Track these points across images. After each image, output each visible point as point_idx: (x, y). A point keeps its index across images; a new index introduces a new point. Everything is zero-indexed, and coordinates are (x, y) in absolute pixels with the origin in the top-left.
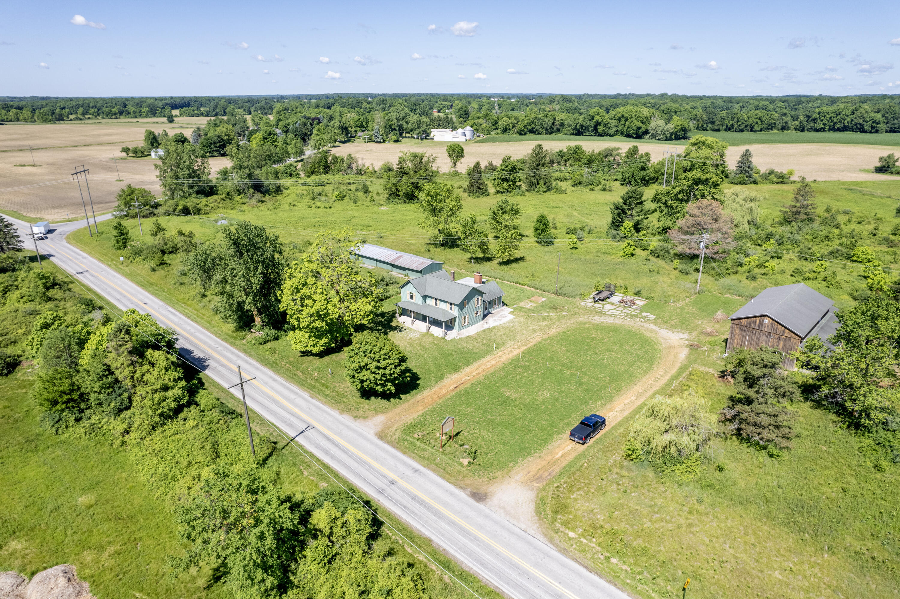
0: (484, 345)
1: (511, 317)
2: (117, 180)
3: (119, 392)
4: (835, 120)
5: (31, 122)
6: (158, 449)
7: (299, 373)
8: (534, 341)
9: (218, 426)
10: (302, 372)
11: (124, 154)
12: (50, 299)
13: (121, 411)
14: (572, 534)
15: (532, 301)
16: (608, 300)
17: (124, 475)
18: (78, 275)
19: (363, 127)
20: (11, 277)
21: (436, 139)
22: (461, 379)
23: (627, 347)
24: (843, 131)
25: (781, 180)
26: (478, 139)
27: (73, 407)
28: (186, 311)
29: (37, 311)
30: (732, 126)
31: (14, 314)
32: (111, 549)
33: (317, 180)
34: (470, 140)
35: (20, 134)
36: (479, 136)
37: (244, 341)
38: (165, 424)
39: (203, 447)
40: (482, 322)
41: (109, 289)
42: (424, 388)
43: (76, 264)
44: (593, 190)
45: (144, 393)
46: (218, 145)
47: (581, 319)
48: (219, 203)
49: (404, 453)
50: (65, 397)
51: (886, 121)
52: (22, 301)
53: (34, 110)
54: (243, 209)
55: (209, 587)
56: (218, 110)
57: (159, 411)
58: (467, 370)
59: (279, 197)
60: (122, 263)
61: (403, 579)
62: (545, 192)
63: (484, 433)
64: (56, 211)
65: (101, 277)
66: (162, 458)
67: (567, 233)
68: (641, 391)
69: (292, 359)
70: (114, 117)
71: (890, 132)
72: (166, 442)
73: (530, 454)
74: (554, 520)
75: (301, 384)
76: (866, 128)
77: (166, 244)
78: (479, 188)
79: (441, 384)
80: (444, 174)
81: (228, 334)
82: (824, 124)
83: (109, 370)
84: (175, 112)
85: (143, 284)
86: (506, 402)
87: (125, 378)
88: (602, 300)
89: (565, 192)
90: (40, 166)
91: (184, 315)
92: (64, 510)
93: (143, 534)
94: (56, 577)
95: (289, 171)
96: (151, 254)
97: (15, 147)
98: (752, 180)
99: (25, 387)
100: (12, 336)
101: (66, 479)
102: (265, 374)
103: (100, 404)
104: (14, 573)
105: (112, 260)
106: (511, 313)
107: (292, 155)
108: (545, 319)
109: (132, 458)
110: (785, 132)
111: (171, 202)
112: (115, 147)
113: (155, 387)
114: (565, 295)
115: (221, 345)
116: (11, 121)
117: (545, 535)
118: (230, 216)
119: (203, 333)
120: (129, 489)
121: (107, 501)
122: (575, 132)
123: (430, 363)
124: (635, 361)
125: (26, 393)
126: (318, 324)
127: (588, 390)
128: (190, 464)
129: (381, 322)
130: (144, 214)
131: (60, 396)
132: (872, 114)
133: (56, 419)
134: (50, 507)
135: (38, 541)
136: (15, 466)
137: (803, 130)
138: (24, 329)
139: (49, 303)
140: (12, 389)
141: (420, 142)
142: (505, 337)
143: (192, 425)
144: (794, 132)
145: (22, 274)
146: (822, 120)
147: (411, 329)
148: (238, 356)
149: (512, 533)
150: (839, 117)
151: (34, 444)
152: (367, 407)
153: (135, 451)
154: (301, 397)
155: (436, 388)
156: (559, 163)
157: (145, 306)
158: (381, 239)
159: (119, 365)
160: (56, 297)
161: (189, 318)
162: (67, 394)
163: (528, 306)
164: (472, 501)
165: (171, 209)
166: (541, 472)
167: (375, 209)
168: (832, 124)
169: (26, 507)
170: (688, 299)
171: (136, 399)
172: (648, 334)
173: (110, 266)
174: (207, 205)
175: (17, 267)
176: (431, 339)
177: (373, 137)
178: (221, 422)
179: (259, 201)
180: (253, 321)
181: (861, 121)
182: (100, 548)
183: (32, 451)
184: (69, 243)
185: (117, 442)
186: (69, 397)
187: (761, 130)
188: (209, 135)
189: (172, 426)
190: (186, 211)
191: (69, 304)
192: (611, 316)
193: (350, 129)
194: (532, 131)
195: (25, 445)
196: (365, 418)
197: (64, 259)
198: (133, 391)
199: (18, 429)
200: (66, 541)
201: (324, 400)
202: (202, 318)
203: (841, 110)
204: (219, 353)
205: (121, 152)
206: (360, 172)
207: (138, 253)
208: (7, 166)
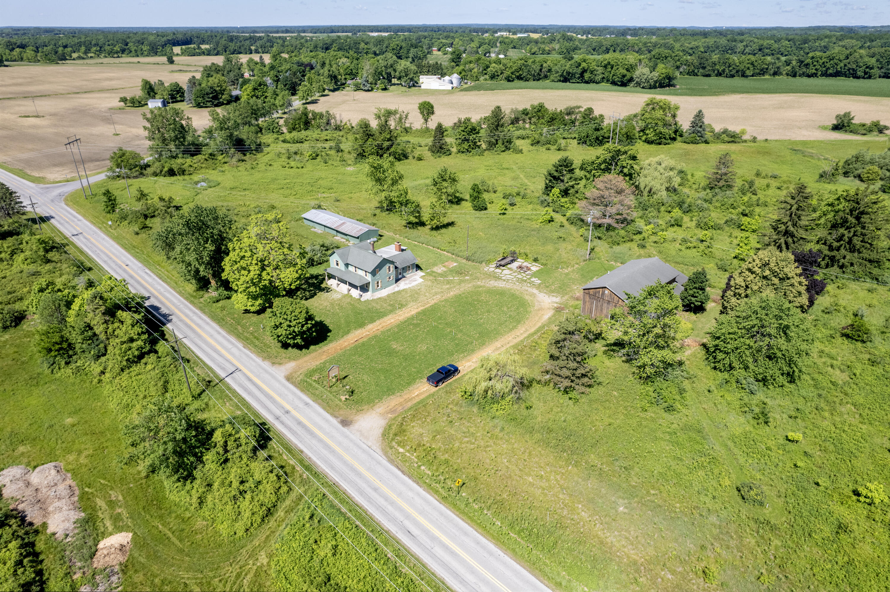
0: (390, 305)
1: (421, 280)
2: (114, 134)
3: (97, 343)
4: (828, 65)
5: (35, 62)
6: (124, 386)
7: (239, 328)
8: (432, 302)
9: (169, 369)
10: (241, 326)
11: (122, 104)
12: (48, 261)
13: (99, 357)
14: (401, 450)
15: (444, 266)
16: (509, 266)
17: (99, 404)
18: (73, 237)
19: (353, 75)
20: (17, 240)
21: (423, 87)
22: (362, 334)
23: (505, 309)
24: (836, 76)
25: (733, 139)
26: (465, 86)
27: (64, 354)
28: (160, 272)
29: (38, 272)
30: (724, 71)
31: (19, 275)
32: (86, 453)
33: (296, 137)
34: (457, 87)
35: (24, 78)
36: (466, 83)
37: (201, 300)
38: (131, 367)
39: (156, 385)
40: (395, 285)
41: (98, 252)
42: (331, 341)
43: (72, 226)
44: (549, 149)
45: (115, 344)
46: (211, 96)
47: (479, 283)
48: (202, 163)
49: (302, 391)
50: (57, 347)
51: (880, 66)
52: (26, 262)
53: (37, 48)
54: (223, 169)
55: (147, 477)
56: (219, 49)
57: (126, 358)
58: (370, 326)
59: (259, 155)
60: (111, 226)
61: (270, 475)
62: (504, 151)
63: (365, 377)
64: (57, 169)
65: (92, 240)
66: (127, 392)
67: (504, 198)
68: (499, 346)
69: (236, 316)
70: (116, 55)
71: (884, 77)
72: (130, 381)
73: (393, 394)
74: (393, 439)
75: (239, 336)
76: (859, 73)
77: (148, 209)
78: (441, 148)
79: (345, 338)
80: (417, 130)
81: (189, 294)
82: (816, 70)
83: (89, 327)
84: (177, 50)
85: (127, 246)
86: (391, 353)
87: (101, 333)
88: (504, 266)
89: (521, 151)
90: (43, 116)
91: (157, 276)
92: (57, 427)
93: (109, 444)
94: (49, 469)
95: (271, 127)
96: (134, 219)
97: (19, 93)
98: (703, 140)
99: (29, 336)
100: (18, 294)
101: (58, 406)
102: (213, 328)
103: (84, 352)
104: (23, 466)
105: (103, 222)
106: (422, 277)
107: (279, 108)
108: (448, 282)
109: (105, 392)
110: (777, 77)
111: (157, 164)
112: (114, 95)
113: (123, 340)
114: (473, 261)
115: (183, 303)
116: (15, 61)
117: (383, 450)
118: (211, 178)
119: (170, 293)
120: (102, 414)
121: (86, 422)
122: (562, 79)
123: (342, 321)
124: (506, 321)
125: (30, 341)
126: (252, 289)
127: (457, 345)
128: (145, 397)
129: (314, 283)
130: (135, 175)
131: (53, 346)
132: (866, 59)
133: (51, 363)
134: (46, 425)
135: (38, 447)
136: (23, 397)
137: (794, 76)
138: (28, 288)
139: (48, 264)
140: (20, 338)
141: (407, 89)
142: (409, 299)
143: (150, 368)
144: (785, 77)
145: (26, 237)
146: (815, 66)
147: (336, 291)
148: (194, 313)
149: (360, 447)
150: (832, 62)
151: (36, 381)
152: (284, 355)
153: (108, 387)
154: (236, 347)
155: (341, 341)
156: (524, 121)
157: (126, 268)
158: (338, 203)
159: (96, 323)
160: (54, 259)
161: (160, 278)
162: (58, 344)
163: (439, 271)
164: (340, 426)
165: (158, 171)
166: (397, 407)
167: (342, 169)
168: (824, 69)
169: (30, 425)
170: (577, 266)
171: (110, 348)
172: (527, 297)
173: (100, 228)
174: (191, 166)
175: (22, 229)
176: (349, 300)
177: (362, 86)
178: (172, 366)
179: (239, 160)
180: (210, 283)
181: (854, 66)
182: (80, 452)
183: (34, 385)
184: (67, 205)
185: (96, 380)
186: (60, 346)
187: (753, 76)
188: (203, 85)
189: (135, 369)
190: (171, 173)
191: (65, 266)
192: (504, 280)
193: (340, 77)
194: (520, 78)
195: (30, 381)
196: (280, 364)
197: (62, 221)
198: (107, 342)
199: (24, 369)
200: (57, 448)
201: (253, 349)
202: (171, 279)
203: (835, 55)
204: (180, 310)
205: (120, 101)
206: (338, 128)
207: (124, 218)
208: (13, 117)
